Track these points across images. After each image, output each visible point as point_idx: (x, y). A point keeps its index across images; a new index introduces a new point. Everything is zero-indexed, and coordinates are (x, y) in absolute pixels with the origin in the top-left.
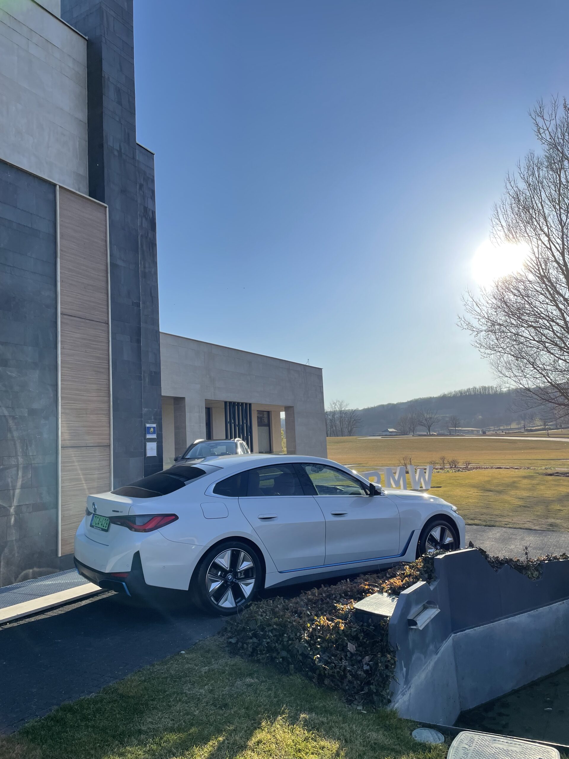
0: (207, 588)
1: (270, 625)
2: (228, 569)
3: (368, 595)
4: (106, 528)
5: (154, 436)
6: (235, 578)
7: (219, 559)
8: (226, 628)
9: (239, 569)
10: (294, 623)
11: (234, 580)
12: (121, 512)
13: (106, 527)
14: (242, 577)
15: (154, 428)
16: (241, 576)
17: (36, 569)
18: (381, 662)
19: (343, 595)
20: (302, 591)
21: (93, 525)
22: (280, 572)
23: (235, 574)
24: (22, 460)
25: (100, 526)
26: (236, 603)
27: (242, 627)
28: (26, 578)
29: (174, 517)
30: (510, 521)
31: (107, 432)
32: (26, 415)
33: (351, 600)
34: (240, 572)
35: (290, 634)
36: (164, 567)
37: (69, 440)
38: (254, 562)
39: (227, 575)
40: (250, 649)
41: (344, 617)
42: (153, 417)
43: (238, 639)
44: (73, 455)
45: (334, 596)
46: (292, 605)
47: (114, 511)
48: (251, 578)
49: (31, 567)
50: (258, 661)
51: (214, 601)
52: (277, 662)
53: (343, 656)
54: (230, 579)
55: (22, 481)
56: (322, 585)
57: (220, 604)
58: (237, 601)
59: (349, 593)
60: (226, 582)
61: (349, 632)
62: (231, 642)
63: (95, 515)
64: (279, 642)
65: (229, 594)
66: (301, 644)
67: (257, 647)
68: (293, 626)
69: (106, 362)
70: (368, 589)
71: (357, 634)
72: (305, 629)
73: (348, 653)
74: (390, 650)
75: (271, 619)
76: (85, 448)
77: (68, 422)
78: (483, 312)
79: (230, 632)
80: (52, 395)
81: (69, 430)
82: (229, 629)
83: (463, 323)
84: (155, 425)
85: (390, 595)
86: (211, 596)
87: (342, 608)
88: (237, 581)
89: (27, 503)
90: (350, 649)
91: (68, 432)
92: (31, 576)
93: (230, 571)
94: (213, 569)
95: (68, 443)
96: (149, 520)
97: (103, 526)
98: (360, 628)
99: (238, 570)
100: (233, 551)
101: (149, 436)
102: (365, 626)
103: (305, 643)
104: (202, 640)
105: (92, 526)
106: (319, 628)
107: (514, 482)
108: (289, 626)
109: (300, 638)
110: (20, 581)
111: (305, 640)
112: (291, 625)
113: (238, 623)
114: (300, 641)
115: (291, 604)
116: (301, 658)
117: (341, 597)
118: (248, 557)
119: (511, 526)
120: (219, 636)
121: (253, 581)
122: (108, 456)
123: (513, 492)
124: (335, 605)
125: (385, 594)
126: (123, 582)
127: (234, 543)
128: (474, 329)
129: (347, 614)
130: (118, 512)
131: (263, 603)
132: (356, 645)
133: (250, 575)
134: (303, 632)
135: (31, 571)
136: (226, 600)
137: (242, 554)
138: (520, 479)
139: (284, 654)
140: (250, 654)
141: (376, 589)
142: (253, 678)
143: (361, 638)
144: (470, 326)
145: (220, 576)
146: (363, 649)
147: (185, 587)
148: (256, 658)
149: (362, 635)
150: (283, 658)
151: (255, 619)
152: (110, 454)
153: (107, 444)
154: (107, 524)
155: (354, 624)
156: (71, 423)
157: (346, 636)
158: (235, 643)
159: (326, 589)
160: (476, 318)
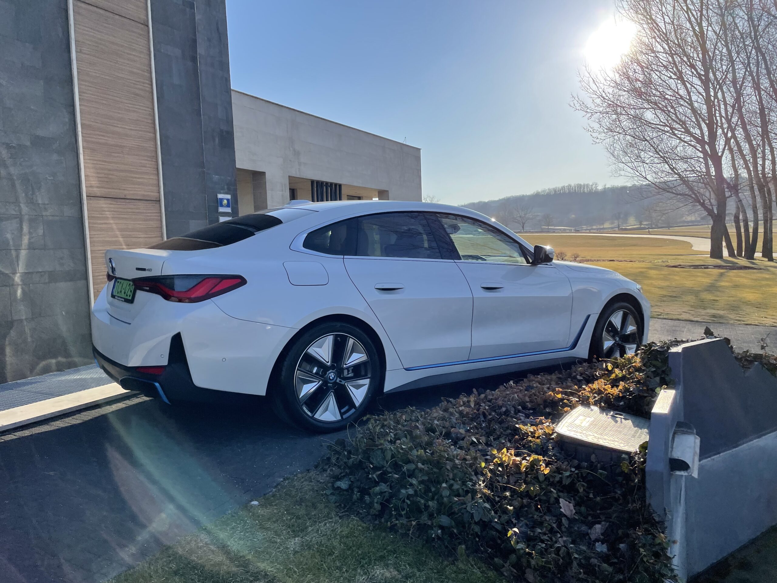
0: (294, 393)
1: (408, 462)
2: (329, 364)
3: (566, 409)
4: (130, 298)
5: (229, 210)
6: (340, 378)
7: (315, 349)
8: (329, 459)
9: (346, 364)
10: (457, 461)
11: (338, 381)
12: (150, 270)
13: (130, 296)
14: (350, 375)
15: (228, 200)
16: (348, 374)
17: (60, 359)
18: (644, 546)
19: (520, 407)
20: (442, 398)
21: (114, 294)
22: (407, 369)
23: (340, 372)
24: (27, 209)
25: (123, 295)
26: (342, 414)
27: (358, 460)
28: (46, 370)
29: (240, 280)
30: (662, 312)
31: (155, 182)
32: (28, 144)
33: (541, 418)
34: (347, 369)
35: (452, 482)
36: (224, 360)
37: (97, 187)
38: (369, 352)
39: (328, 373)
40: (377, 507)
41: (542, 450)
42: (226, 187)
43: (352, 482)
44: (106, 209)
45: (504, 409)
46: (438, 423)
47: (138, 269)
48: (364, 377)
49: (55, 356)
50: (393, 529)
51: (306, 411)
52: (433, 536)
53: (554, 526)
54: (331, 378)
55: (29, 239)
56: (474, 390)
57: (317, 416)
58: (343, 411)
59: (529, 405)
60: (325, 383)
61: (557, 479)
62: (339, 488)
63: (118, 280)
64: (430, 494)
65: (331, 401)
66: (476, 503)
67: (388, 501)
68: (455, 467)
69: (147, 82)
70: (562, 400)
71: (572, 484)
72: (478, 472)
73: (564, 520)
74: (654, 520)
75: (411, 449)
76: (123, 200)
77: (95, 162)
78: (600, 90)
79: (335, 465)
80: (67, 120)
81: (98, 173)
82: (333, 460)
83: (576, 102)
84: (229, 197)
85: (602, 409)
86: (302, 405)
87: (530, 431)
88: (343, 382)
89: (40, 270)
90: (565, 510)
91: (94, 175)
92: (54, 367)
93: (332, 367)
94: (304, 364)
95: (97, 191)
96: (195, 283)
97: (127, 295)
98: (577, 472)
99: (345, 366)
100: (336, 337)
101: (221, 210)
102: (584, 468)
103: (484, 501)
104: (288, 479)
105: (113, 296)
106: (500, 469)
107: (641, 272)
108: (448, 467)
109: (474, 492)
110: (39, 375)
111: (483, 496)
112: (452, 463)
113: (350, 452)
114: (473, 499)
115: (436, 422)
116: (477, 529)
117: (517, 411)
118: (360, 346)
119: (665, 317)
120: (318, 473)
121: (367, 381)
122: (159, 214)
123: (646, 282)
124: (517, 426)
125: (596, 409)
126: (156, 382)
127: (339, 324)
128: (588, 110)
129: (545, 443)
130: (144, 270)
131: (389, 418)
132: (573, 501)
133: (363, 373)
134: (474, 478)
135: (54, 361)
136: (326, 409)
137: (351, 341)
138: (646, 270)
139: (445, 520)
140: (377, 513)
141: (574, 399)
142: (387, 566)
143: (581, 490)
144: (584, 108)
145: (316, 373)
146: (587, 510)
147: (261, 390)
148: (389, 523)
149: (583, 486)
150: (441, 527)
151: (382, 449)
152: (161, 213)
153: (156, 198)
154: (131, 291)
155: (563, 463)
156: (99, 163)
157: (552, 484)
158: (347, 490)
159: (483, 396)
160: (591, 97)
